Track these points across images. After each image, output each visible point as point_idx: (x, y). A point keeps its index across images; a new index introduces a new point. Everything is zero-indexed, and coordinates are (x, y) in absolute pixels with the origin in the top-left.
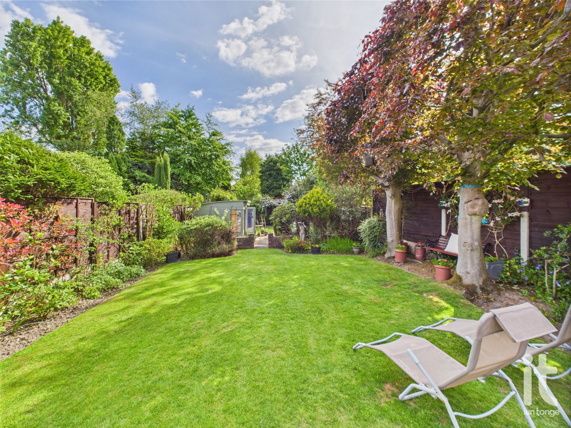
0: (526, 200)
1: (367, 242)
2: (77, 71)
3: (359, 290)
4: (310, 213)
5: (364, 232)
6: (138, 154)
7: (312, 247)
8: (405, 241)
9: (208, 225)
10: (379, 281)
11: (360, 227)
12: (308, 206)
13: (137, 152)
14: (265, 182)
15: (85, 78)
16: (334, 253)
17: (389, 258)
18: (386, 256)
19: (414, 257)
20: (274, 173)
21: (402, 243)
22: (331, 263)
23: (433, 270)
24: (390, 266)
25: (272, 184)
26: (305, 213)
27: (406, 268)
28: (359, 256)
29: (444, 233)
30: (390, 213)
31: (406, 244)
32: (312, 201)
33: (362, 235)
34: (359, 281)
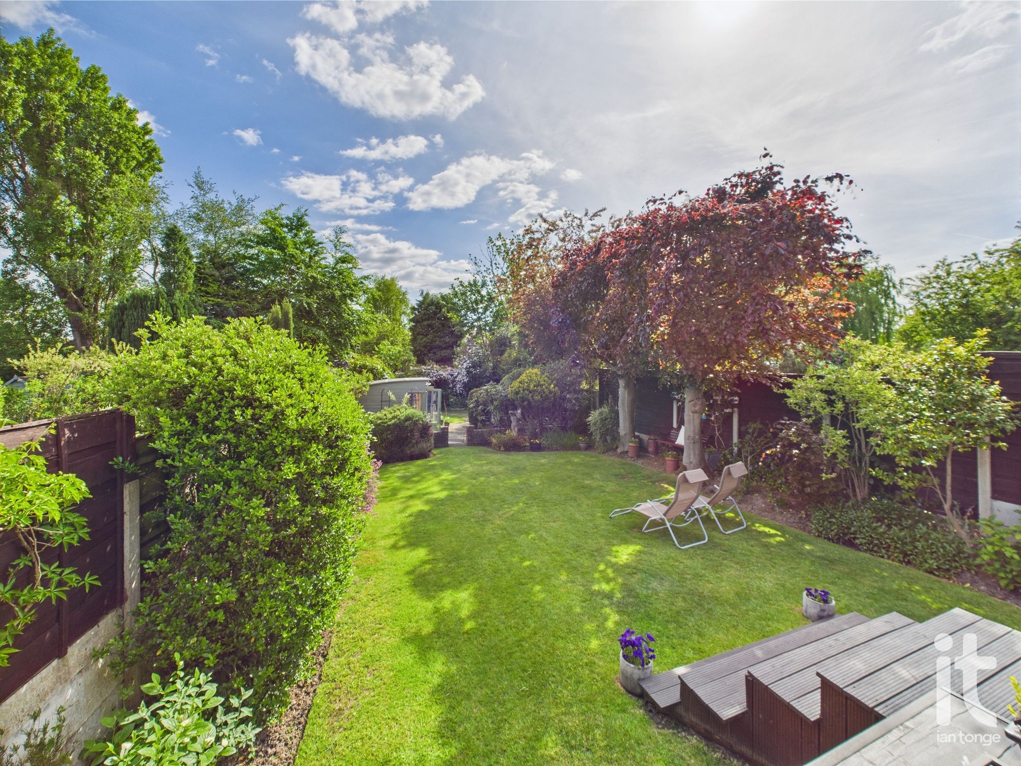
0: (736, 398)
1: (597, 437)
2: (93, 139)
3: (601, 483)
4: (529, 401)
5: (595, 424)
6: (210, 290)
7: (531, 443)
8: (637, 434)
9: (408, 419)
10: (616, 475)
11: (590, 419)
12: (526, 392)
13: (208, 286)
14: (420, 337)
15: (106, 149)
16: (557, 450)
17: (622, 453)
18: (619, 451)
19: (646, 451)
20: (436, 323)
21: (635, 437)
22: (561, 461)
23: (664, 463)
24: (624, 461)
25: (433, 341)
26: (523, 401)
27: (639, 463)
28: (587, 452)
29: (675, 425)
30: (623, 404)
31: (638, 437)
32: (532, 386)
33: (592, 429)
34: (598, 476)
